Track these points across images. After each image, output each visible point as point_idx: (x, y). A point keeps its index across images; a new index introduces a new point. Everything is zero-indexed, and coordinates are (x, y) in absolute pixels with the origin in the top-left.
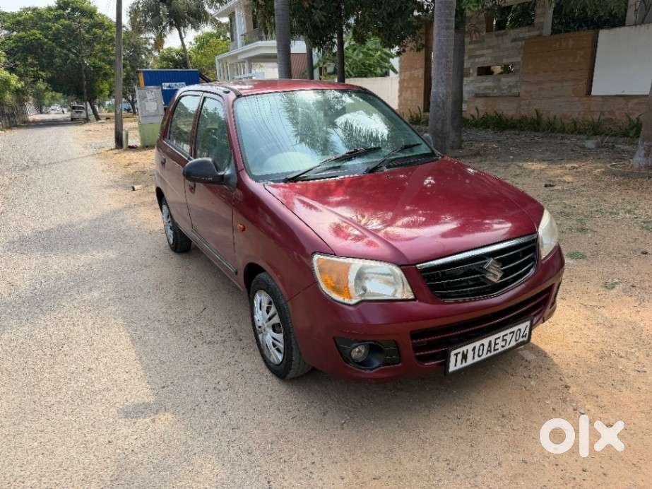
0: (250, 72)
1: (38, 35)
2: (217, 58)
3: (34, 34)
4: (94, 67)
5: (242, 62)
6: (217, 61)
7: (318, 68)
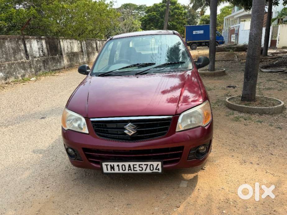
0: (239, 23)
1: (155, 14)
2: (225, 18)
3: (154, 14)
4: (172, 25)
5: (236, 19)
6: (224, 20)
7: (277, 19)
